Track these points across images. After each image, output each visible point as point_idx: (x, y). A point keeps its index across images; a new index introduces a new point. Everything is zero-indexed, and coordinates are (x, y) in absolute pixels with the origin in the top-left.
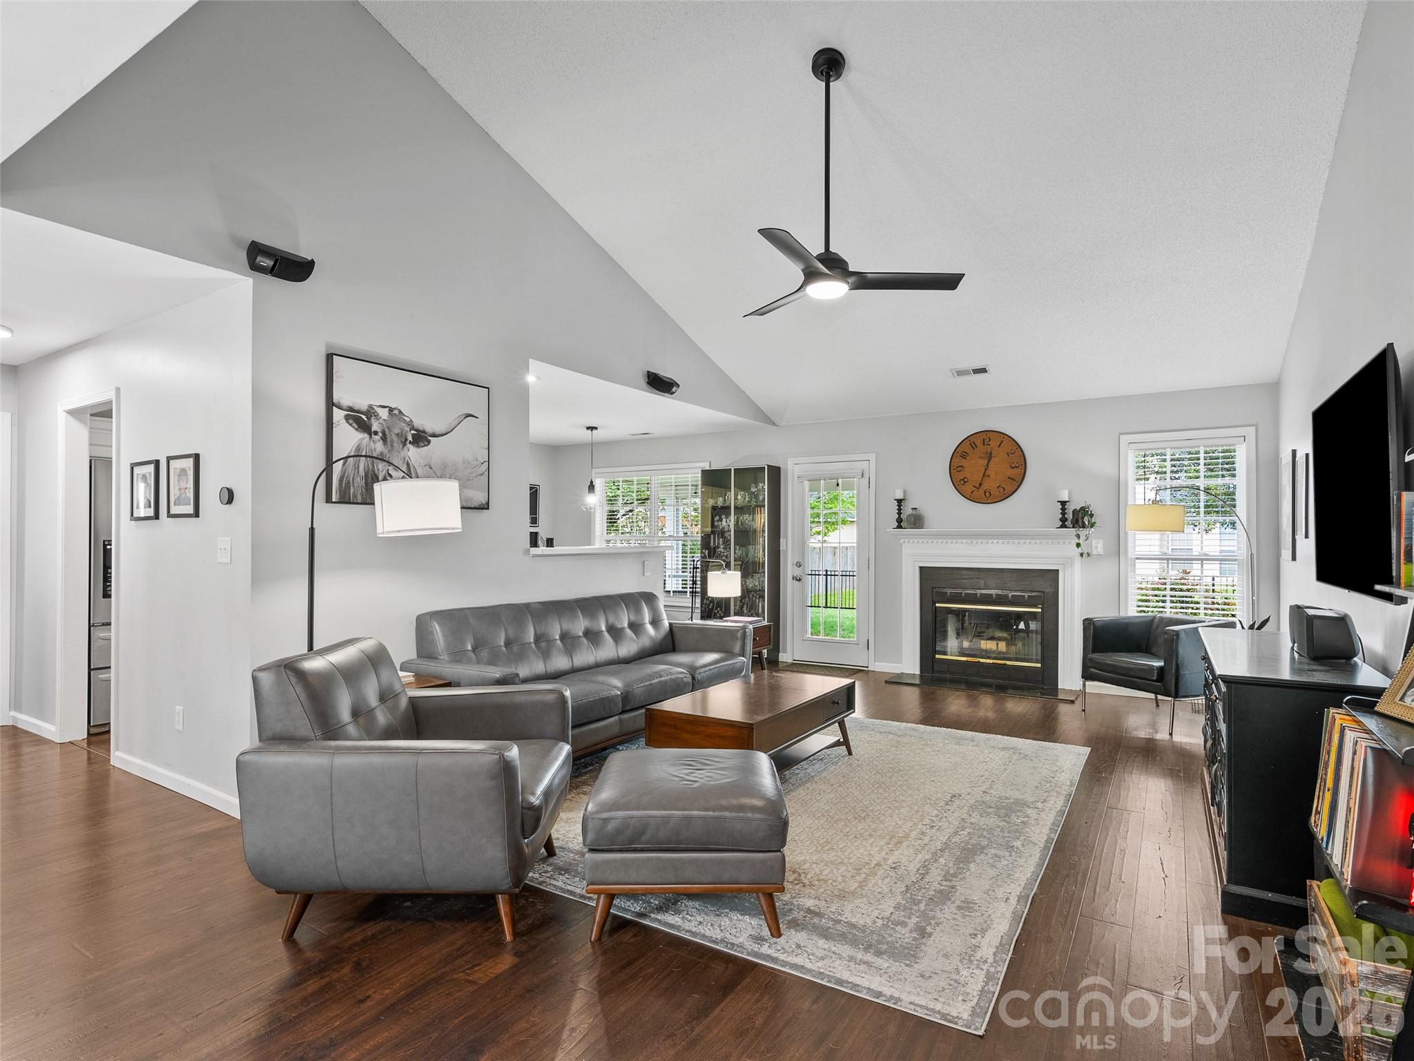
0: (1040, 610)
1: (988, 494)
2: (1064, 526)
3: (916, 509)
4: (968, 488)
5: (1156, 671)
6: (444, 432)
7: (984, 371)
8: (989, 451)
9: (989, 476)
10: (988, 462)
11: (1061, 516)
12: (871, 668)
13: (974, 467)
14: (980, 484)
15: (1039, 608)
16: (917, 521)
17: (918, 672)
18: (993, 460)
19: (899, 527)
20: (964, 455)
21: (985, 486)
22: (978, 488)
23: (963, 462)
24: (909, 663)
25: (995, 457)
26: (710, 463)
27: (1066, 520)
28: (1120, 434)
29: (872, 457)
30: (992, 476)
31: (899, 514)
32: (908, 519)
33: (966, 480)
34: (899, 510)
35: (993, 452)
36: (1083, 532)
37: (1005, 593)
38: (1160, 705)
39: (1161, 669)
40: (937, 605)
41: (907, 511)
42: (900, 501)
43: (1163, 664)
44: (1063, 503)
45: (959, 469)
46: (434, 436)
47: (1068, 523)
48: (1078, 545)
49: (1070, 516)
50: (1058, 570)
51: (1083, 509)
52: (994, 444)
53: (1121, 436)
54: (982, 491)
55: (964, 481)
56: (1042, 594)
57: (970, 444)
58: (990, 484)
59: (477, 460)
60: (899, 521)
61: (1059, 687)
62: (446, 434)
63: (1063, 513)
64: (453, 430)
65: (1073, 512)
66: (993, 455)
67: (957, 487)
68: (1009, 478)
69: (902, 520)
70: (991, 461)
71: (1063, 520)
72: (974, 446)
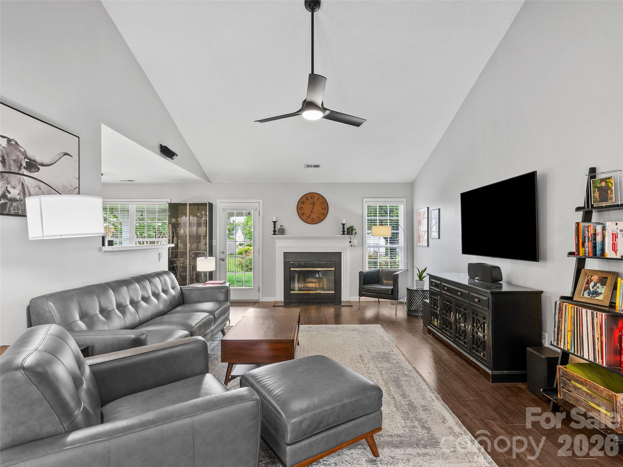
0: (334, 269)
1: (313, 220)
2: (344, 234)
3: (282, 226)
4: (305, 217)
5: (391, 291)
6: (49, 163)
7: (318, 166)
8: (314, 201)
9: (313, 212)
10: (313, 206)
11: (343, 230)
12: (260, 301)
13: (307, 208)
14: (310, 215)
15: (334, 268)
16: (282, 231)
17: (283, 300)
18: (315, 205)
19: (275, 234)
20: (303, 203)
21: (312, 217)
22: (309, 217)
23: (303, 206)
24: (280, 297)
25: (316, 204)
26: (171, 199)
27: (345, 231)
28: (363, 198)
29: (261, 201)
30: (315, 212)
31: (275, 228)
32: (279, 231)
33: (304, 214)
34: (275, 226)
35: (315, 202)
36: (352, 237)
37: (320, 262)
38: (380, 303)
39: (392, 289)
40: (291, 269)
41: (278, 227)
42: (275, 222)
43: (393, 287)
44: (343, 225)
45: (301, 209)
46: (42, 165)
47: (346, 233)
48: (350, 242)
49: (346, 230)
50: (341, 252)
51: (351, 227)
52: (316, 198)
53: (364, 199)
54: (310, 218)
55: (303, 214)
56: (335, 262)
57: (306, 198)
58: (314, 216)
59: (72, 186)
60: (275, 231)
61: (342, 300)
62: (51, 165)
63: (344, 229)
64: (55, 162)
65: (347, 228)
66: (315, 203)
67: (300, 216)
68: (322, 213)
69: (276, 231)
70: (314, 206)
71: (344, 232)
72: (307, 199)
